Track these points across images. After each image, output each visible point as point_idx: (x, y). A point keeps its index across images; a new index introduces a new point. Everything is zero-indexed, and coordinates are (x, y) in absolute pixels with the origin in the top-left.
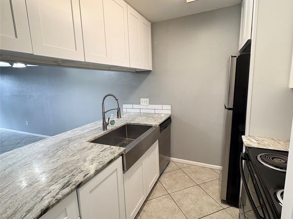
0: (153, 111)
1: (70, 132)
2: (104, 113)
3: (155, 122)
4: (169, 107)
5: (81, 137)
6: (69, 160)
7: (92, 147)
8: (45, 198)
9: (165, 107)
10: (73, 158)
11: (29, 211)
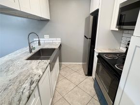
0: (52, 42)
1: (7, 56)
2: (29, 44)
3: (57, 47)
4: (60, 39)
5: (19, 58)
6: (21, 71)
7: (31, 63)
8: (24, 91)
9: (58, 39)
10: (24, 69)
11: (20, 101)
